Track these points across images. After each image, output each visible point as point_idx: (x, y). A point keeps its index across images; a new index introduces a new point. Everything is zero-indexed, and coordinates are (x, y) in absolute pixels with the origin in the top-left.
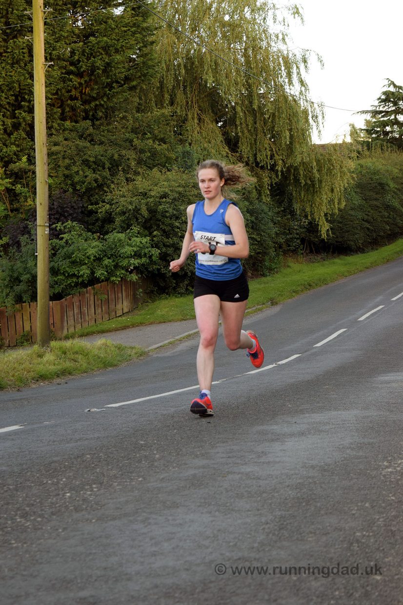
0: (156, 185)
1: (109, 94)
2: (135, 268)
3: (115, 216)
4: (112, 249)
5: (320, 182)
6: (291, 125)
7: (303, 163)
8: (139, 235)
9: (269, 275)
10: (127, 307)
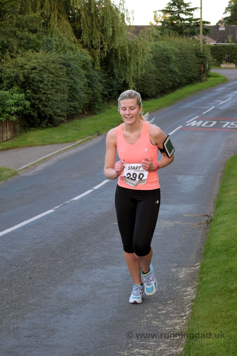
0: (29, 61)
1: (2, 2)
2: (15, 112)
3: (3, 80)
4: (1, 100)
5: (130, 58)
6: (113, 23)
7: (121, 47)
8: (18, 92)
9: (98, 114)
10: (10, 136)
